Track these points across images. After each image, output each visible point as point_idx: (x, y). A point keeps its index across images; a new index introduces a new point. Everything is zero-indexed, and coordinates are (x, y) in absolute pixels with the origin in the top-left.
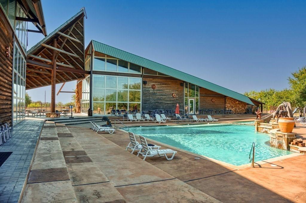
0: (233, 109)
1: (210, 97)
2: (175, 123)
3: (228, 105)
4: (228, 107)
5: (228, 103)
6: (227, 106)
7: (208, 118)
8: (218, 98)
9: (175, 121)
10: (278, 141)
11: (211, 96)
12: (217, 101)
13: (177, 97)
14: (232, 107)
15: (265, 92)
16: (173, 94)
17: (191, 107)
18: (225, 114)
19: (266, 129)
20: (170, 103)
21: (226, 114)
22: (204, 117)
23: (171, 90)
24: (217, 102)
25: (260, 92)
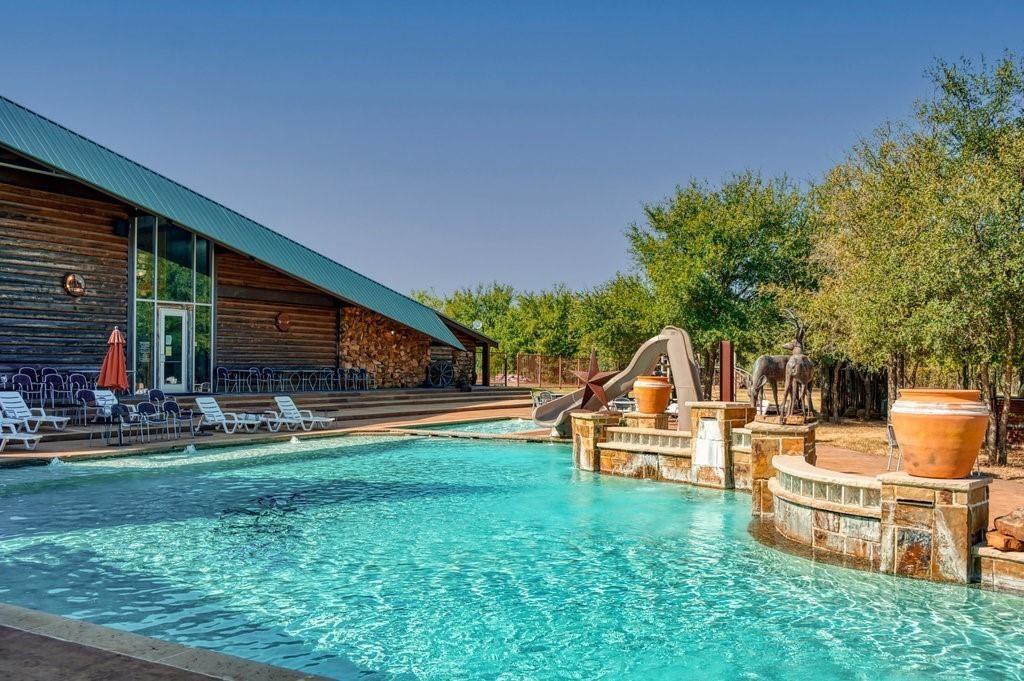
0: (373, 367)
1: (267, 302)
2: (103, 441)
3: (349, 347)
4: (349, 354)
5: (352, 338)
6: (345, 352)
7: (279, 411)
8: (307, 312)
9: (102, 429)
10: (903, 531)
11: (275, 297)
12: (301, 327)
13: (94, 293)
14: (370, 357)
15: (475, 295)
16: (63, 280)
17: (169, 353)
18: (336, 388)
19: (651, 460)
20: (49, 330)
21: (343, 389)
22: (259, 408)
23: (52, 256)
24: (301, 331)
25: (451, 296)
